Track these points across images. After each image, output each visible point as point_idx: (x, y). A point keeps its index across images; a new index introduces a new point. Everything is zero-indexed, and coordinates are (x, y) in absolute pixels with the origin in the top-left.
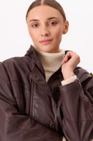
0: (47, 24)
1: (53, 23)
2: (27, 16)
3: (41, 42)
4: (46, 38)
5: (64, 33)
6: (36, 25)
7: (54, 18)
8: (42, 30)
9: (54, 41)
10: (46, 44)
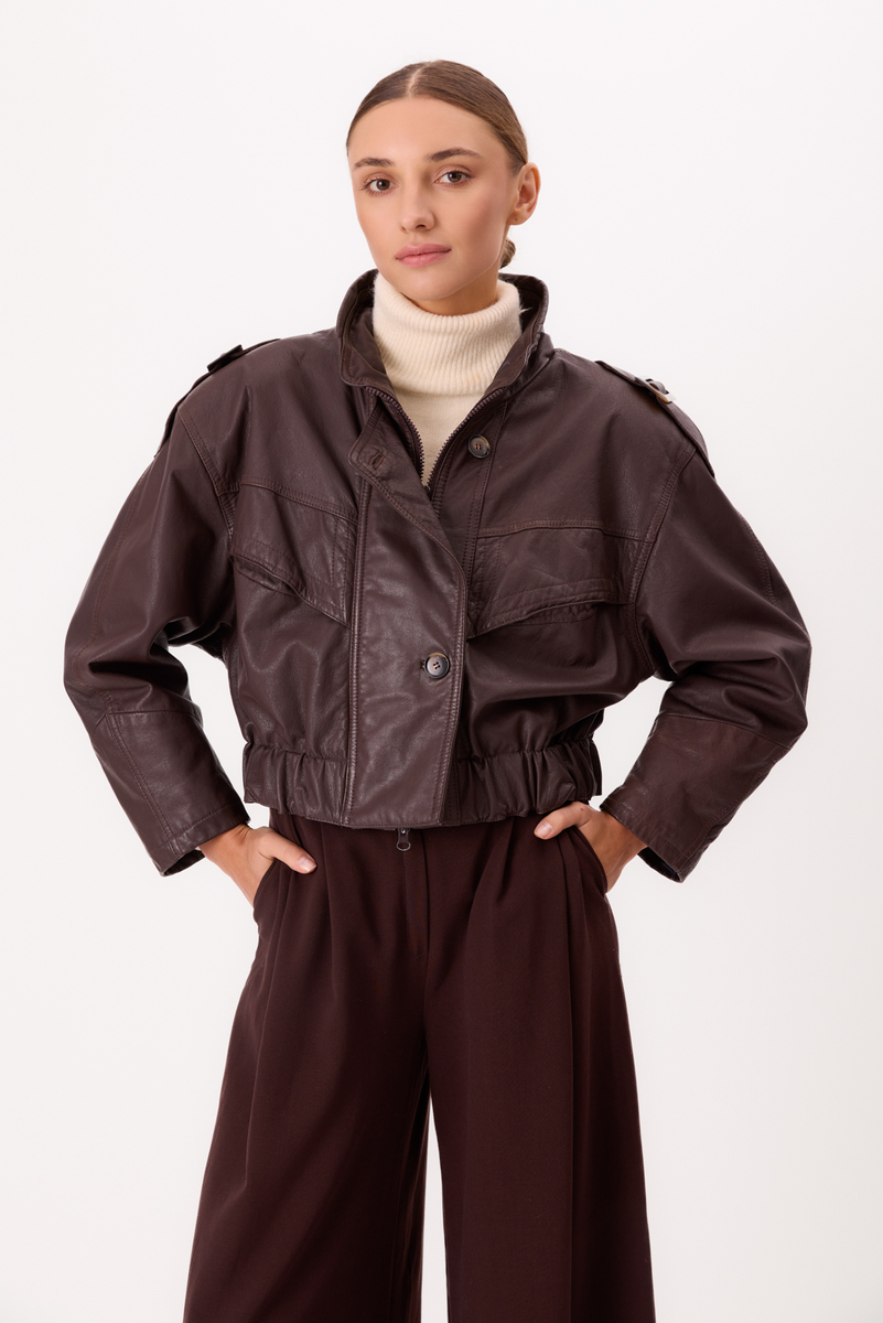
0: (427, 180)
1: (455, 176)
2: (348, 144)
3: (400, 258)
4: (422, 241)
5: (515, 218)
6: (385, 184)
7: (458, 152)
8: (404, 206)
9: (458, 256)
10: (422, 267)
